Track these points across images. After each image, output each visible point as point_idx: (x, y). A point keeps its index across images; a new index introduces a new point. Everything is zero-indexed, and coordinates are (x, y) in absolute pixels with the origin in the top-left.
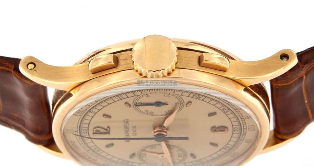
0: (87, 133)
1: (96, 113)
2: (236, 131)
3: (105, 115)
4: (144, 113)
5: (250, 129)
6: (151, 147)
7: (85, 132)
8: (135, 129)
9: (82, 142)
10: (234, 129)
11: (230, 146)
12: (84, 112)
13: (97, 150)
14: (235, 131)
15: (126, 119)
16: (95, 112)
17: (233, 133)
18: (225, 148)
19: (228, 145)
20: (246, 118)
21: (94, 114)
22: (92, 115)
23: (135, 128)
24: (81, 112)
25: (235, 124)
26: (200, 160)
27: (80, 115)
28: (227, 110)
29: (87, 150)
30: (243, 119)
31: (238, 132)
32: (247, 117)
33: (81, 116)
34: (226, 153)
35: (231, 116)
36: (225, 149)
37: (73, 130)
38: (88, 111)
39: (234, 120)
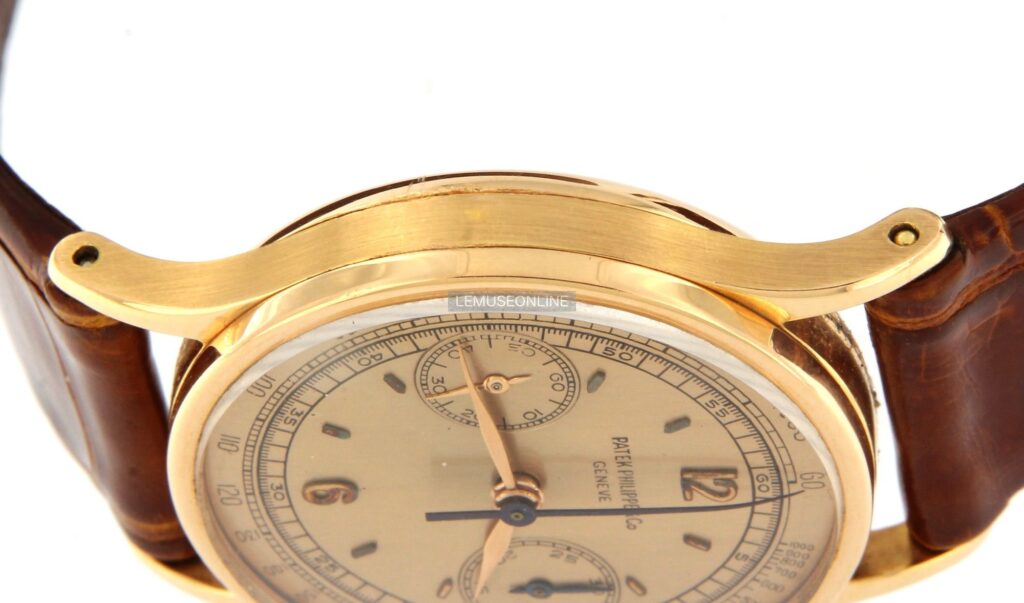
0: (755, 477)
1: (734, 553)
2: (278, 488)
3: (706, 544)
4: (582, 553)
5: (232, 491)
6: (539, 417)
7: (763, 480)
8: (601, 489)
9: (770, 437)
10: (284, 491)
11: (282, 425)
12: (772, 557)
13: (718, 408)
14: (280, 488)
15: (635, 527)
16: (736, 557)
17: (284, 477)
18: (299, 419)
19: (292, 428)
20: (256, 531)
21: (739, 551)
22: (745, 549)
23: (601, 493)
24: (781, 558)
25: (285, 515)
26: (369, 367)
27: (785, 544)
28: (323, 565)
29: (750, 406)
30: (264, 530)
31: (270, 481)
32: (254, 536)
33: (780, 543)
34: (291, 396)
35: (304, 544)
36: (298, 414)
37: (802, 485)
38: (760, 560)
39: (293, 530)
